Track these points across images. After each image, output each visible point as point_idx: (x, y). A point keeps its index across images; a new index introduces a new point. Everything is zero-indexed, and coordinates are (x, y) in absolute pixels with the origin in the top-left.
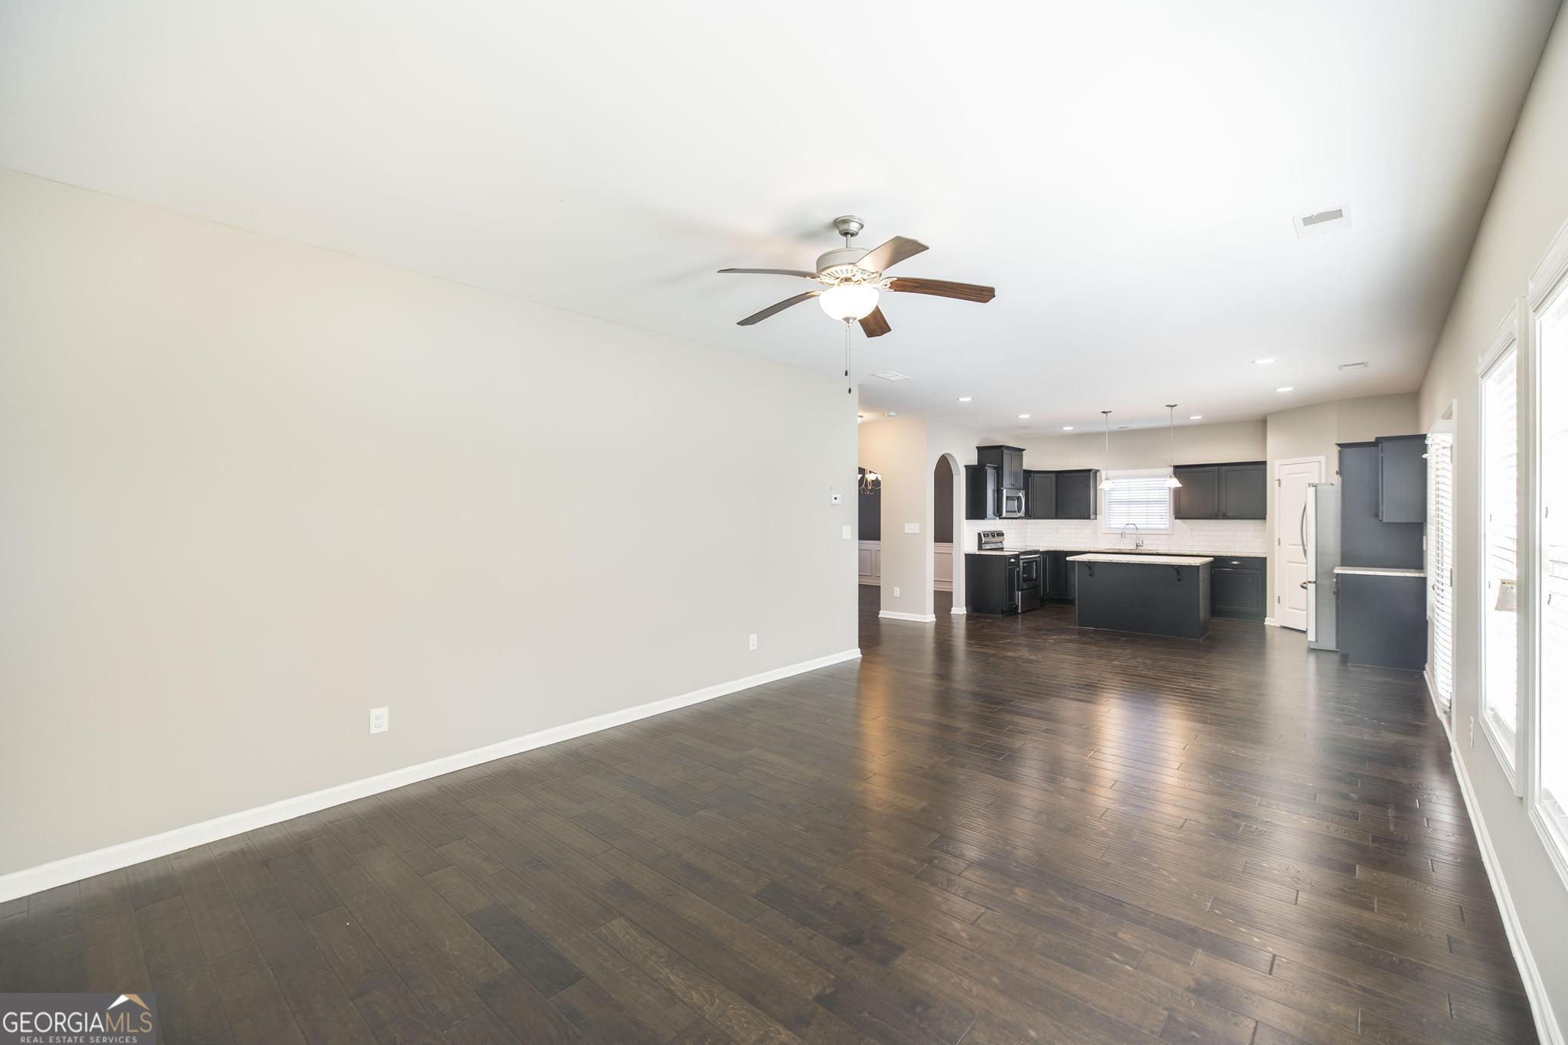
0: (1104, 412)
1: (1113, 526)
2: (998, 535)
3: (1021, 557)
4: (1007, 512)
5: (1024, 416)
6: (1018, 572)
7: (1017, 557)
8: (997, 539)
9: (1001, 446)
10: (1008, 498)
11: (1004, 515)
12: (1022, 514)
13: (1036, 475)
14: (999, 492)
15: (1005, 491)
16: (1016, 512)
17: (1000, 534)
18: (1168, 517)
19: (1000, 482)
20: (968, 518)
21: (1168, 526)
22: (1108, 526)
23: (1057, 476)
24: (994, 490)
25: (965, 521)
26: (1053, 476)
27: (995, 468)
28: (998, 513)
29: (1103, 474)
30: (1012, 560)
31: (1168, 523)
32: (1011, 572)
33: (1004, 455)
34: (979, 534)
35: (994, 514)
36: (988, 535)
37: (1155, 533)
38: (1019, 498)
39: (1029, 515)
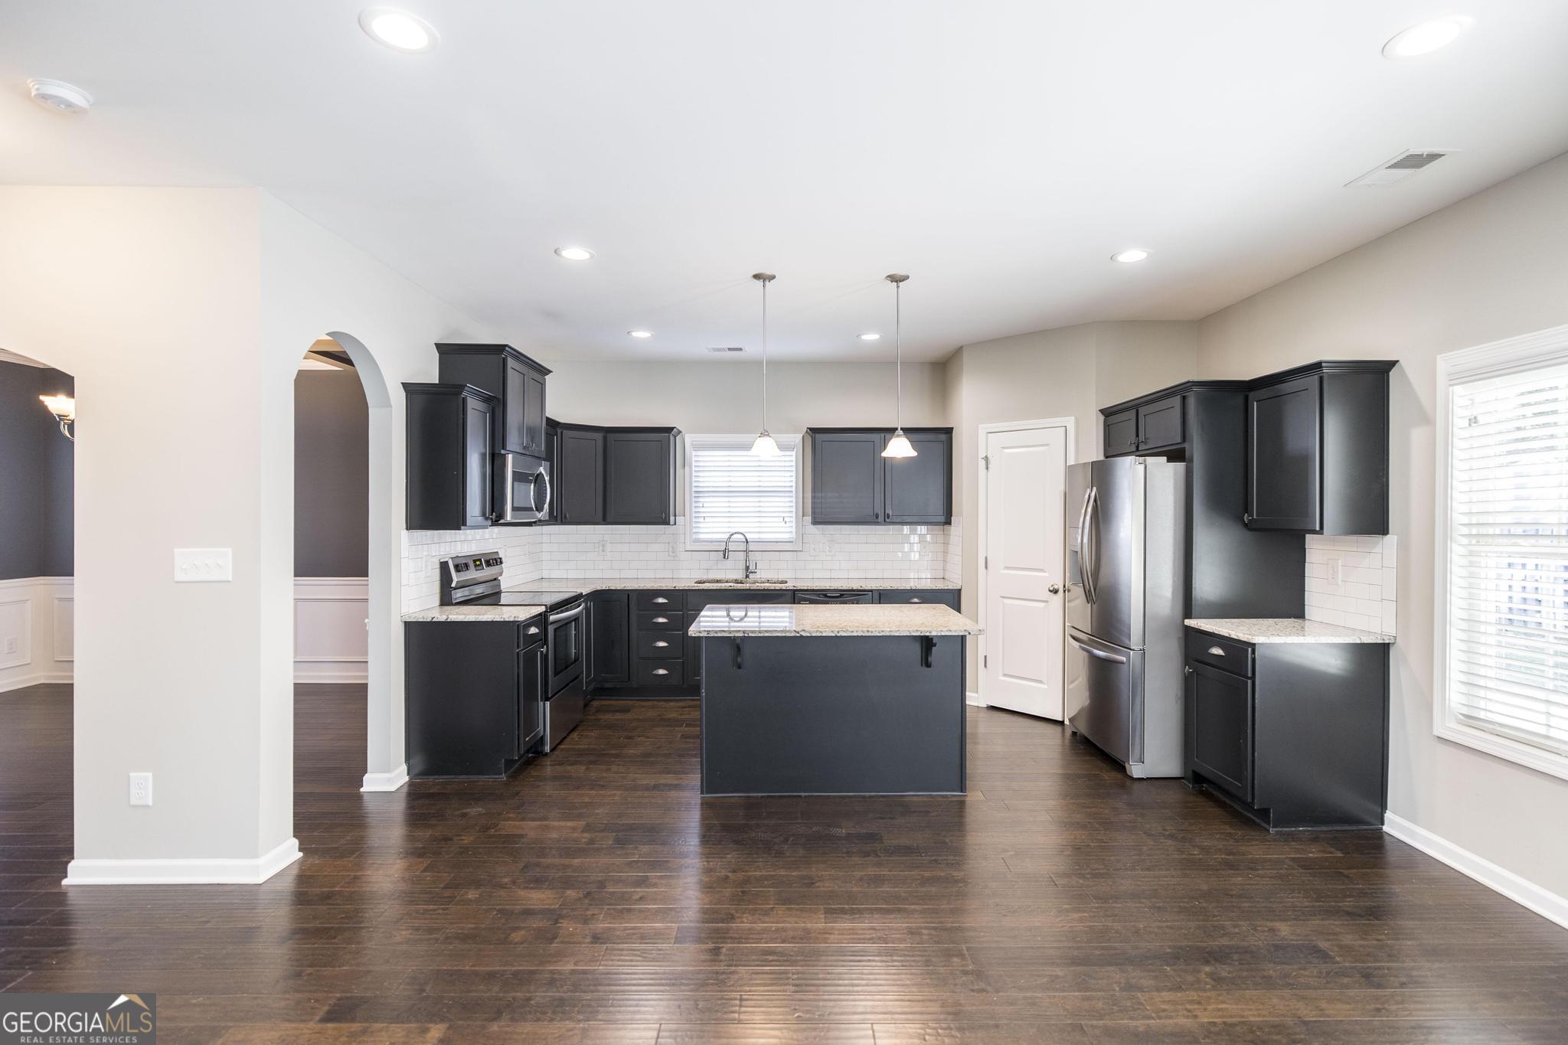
0: (757, 277)
1: (702, 536)
2: (488, 564)
3: (552, 618)
4: (514, 509)
5: (575, 254)
6: (545, 657)
7: (541, 620)
8: (487, 573)
9: (500, 348)
10: (518, 477)
11: (509, 516)
12: (543, 515)
13: (567, 433)
14: (495, 460)
15: (510, 457)
16: (531, 509)
17: (494, 561)
18: (794, 519)
19: (498, 436)
20: (411, 525)
21: (794, 535)
22: (694, 536)
23: (605, 439)
24: (483, 455)
25: (405, 533)
26: (599, 436)
27: (487, 400)
28: (495, 514)
29: (689, 439)
30: (533, 630)
31: (794, 530)
32: (530, 659)
33: (510, 372)
34: (444, 566)
35: (484, 514)
36: (467, 566)
37: (773, 548)
38: (538, 478)
39: (558, 517)
